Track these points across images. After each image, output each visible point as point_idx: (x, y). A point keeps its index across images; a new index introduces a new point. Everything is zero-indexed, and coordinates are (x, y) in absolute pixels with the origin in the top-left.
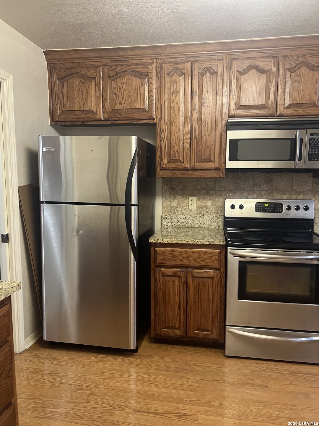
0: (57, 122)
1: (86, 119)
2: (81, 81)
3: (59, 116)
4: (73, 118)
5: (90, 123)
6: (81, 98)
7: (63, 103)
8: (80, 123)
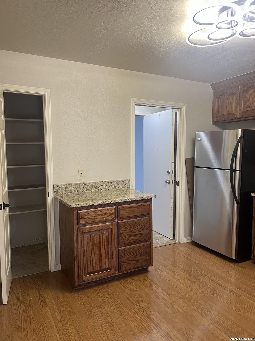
0: (215, 122)
1: (229, 119)
2: (228, 97)
3: (216, 118)
4: (223, 119)
5: (232, 121)
6: (227, 107)
7: (219, 111)
8: (226, 121)
